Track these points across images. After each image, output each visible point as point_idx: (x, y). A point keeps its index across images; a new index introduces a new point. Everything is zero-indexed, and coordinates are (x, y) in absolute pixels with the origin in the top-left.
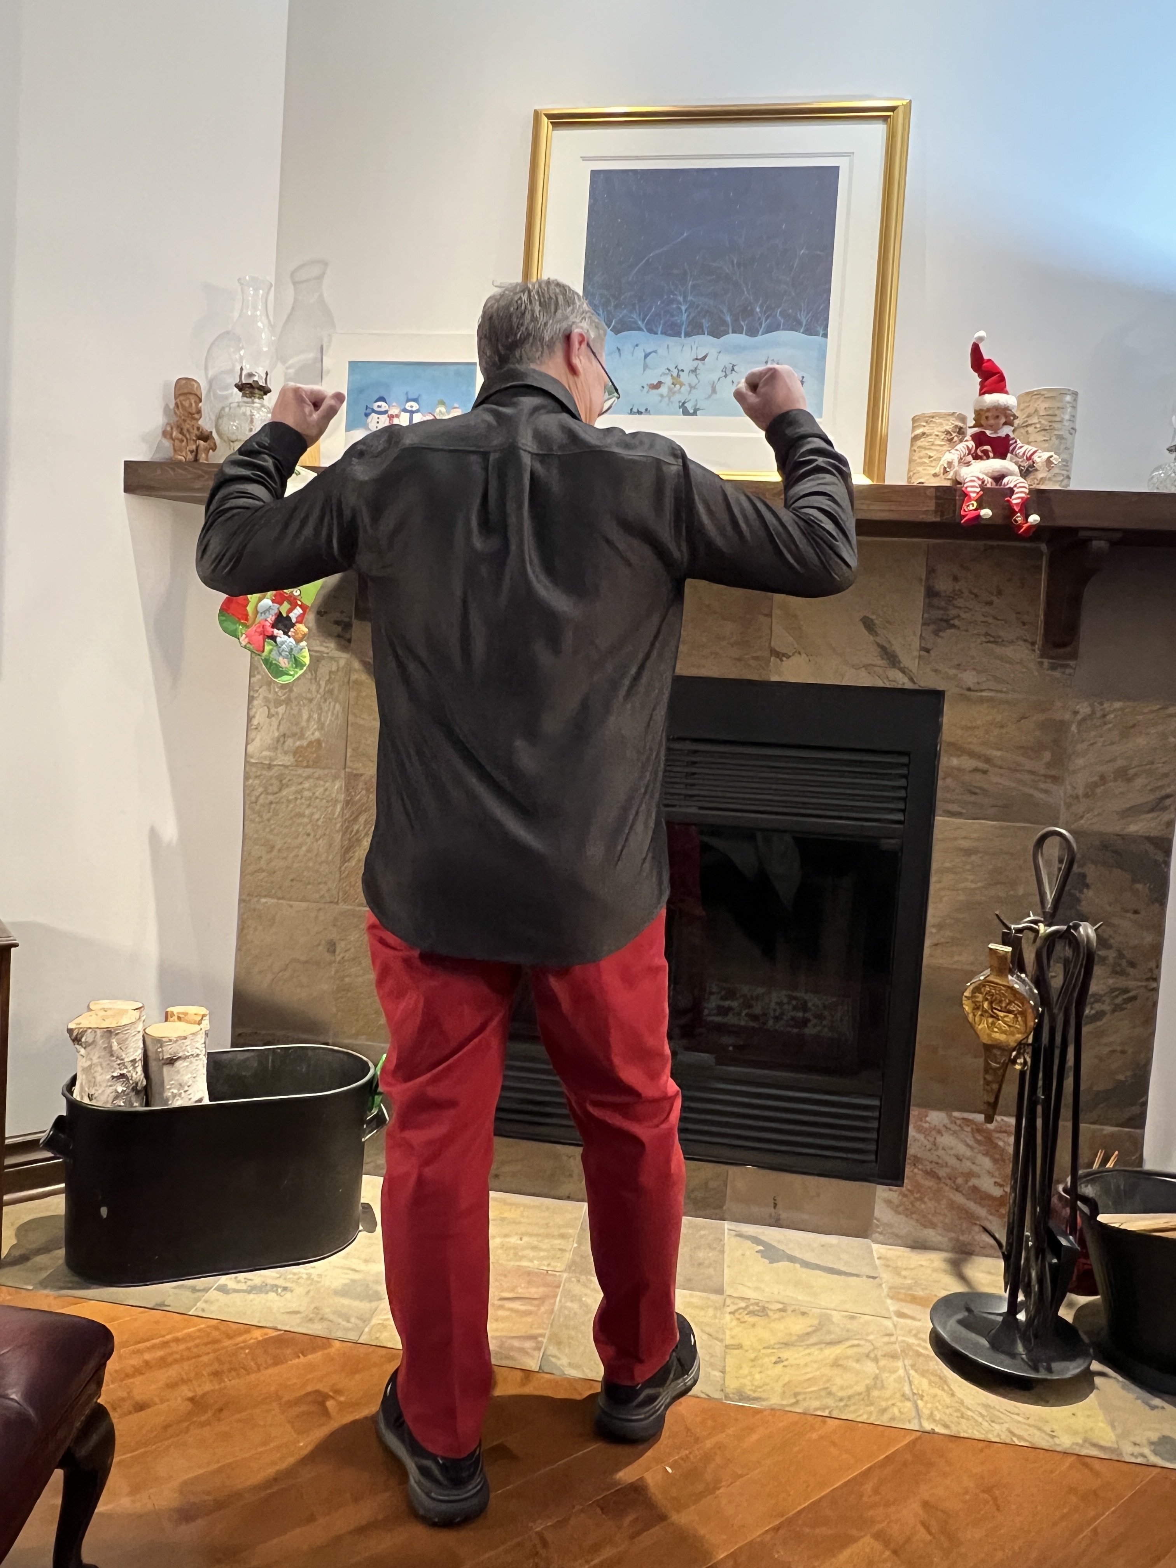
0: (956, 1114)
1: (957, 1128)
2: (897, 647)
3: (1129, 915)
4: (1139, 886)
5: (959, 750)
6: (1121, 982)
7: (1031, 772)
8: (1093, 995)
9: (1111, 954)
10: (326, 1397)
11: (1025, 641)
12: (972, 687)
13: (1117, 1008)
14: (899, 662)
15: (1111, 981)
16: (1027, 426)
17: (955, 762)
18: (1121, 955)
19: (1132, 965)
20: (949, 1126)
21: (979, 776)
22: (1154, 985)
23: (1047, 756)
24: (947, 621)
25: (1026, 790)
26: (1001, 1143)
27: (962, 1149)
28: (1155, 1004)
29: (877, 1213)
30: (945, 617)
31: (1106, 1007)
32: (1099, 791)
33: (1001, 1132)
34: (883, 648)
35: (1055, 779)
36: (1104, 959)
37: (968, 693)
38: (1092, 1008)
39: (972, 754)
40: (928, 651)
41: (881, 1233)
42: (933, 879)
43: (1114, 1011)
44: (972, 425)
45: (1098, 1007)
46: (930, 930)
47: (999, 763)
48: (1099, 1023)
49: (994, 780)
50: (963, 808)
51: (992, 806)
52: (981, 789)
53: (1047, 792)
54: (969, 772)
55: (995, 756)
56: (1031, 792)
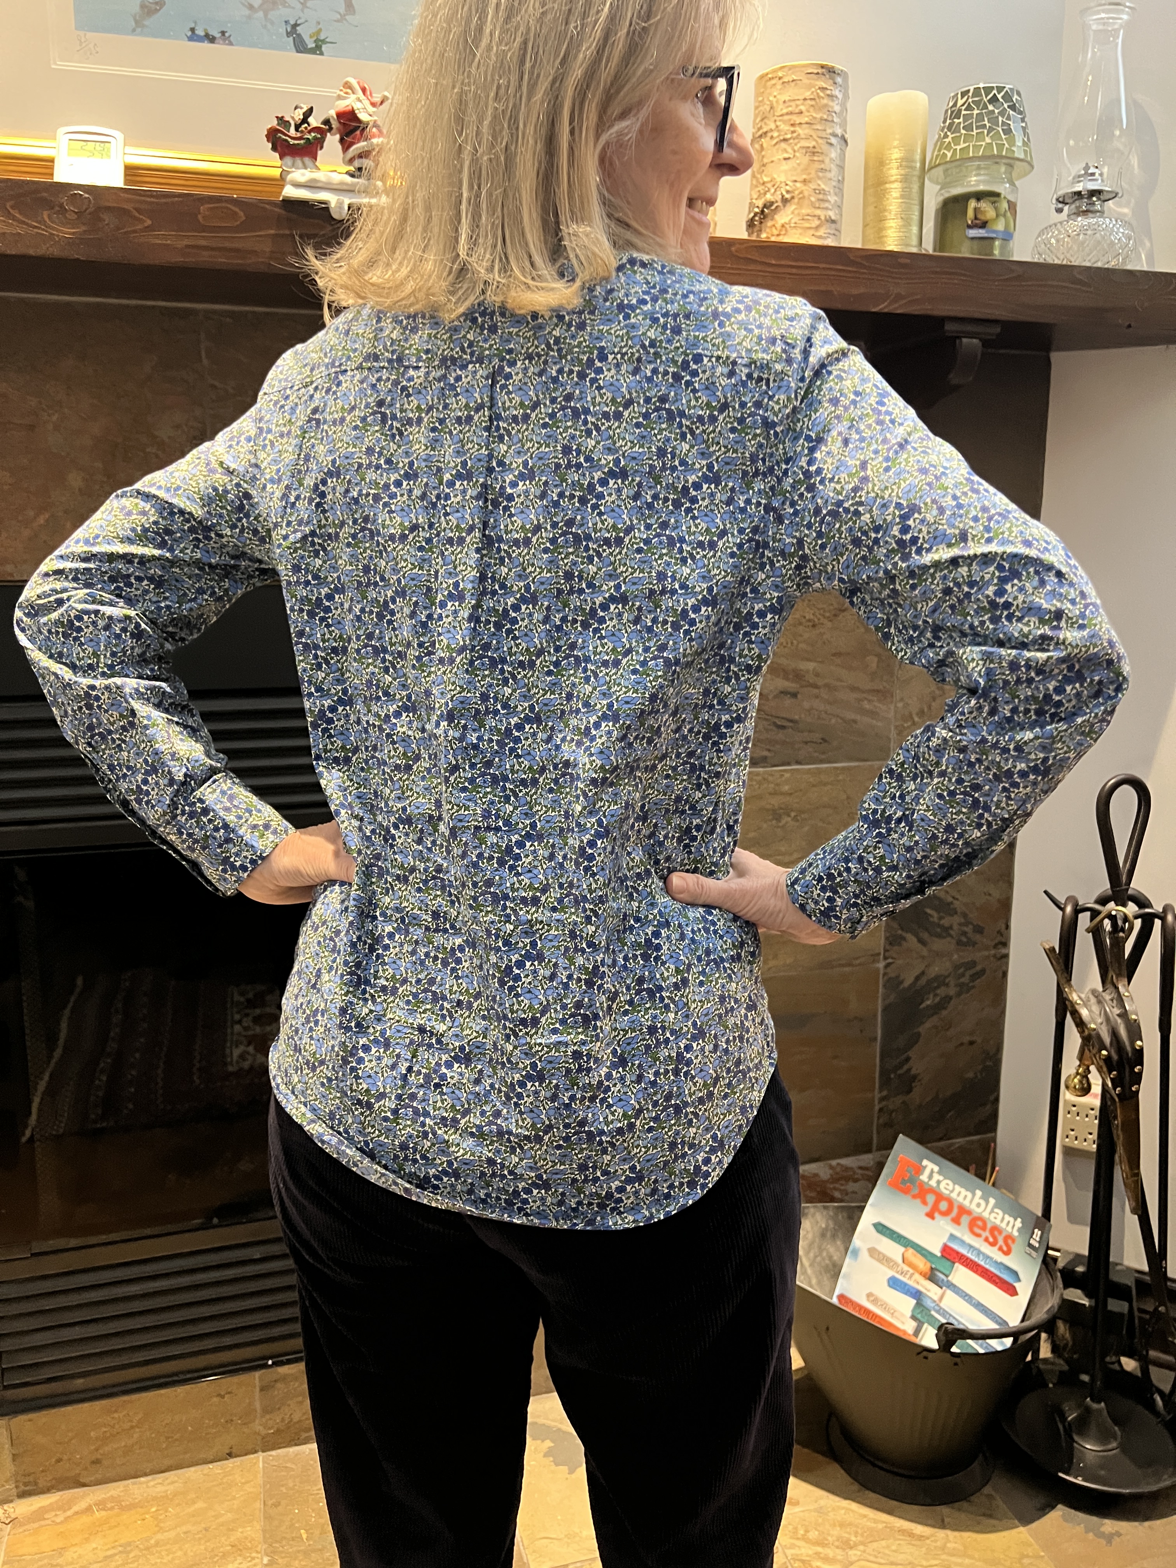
6: (968, 955)
7: (853, 689)
9: (954, 921)
13: (963, 989)
15: (955, 956)
18: (967, 922)
19: (979, 930)
21: (788, 701)
22: (1004, 951)
25: (850, 715)
28: (1005, 974)
31: (952, 991)
35: (884, 695)
38: (936, 995)
39: (777, 671)
43: (959, 994)
45: (942, 992)
47: (812, 679)
48: (944, 1013)
49: (806, 705)
50: (769, 750)
51: (806, 743)
52: (791, 721)
53: (873, 714)
54: (775, 697)
55: (807, 670)
56: (853, 716)
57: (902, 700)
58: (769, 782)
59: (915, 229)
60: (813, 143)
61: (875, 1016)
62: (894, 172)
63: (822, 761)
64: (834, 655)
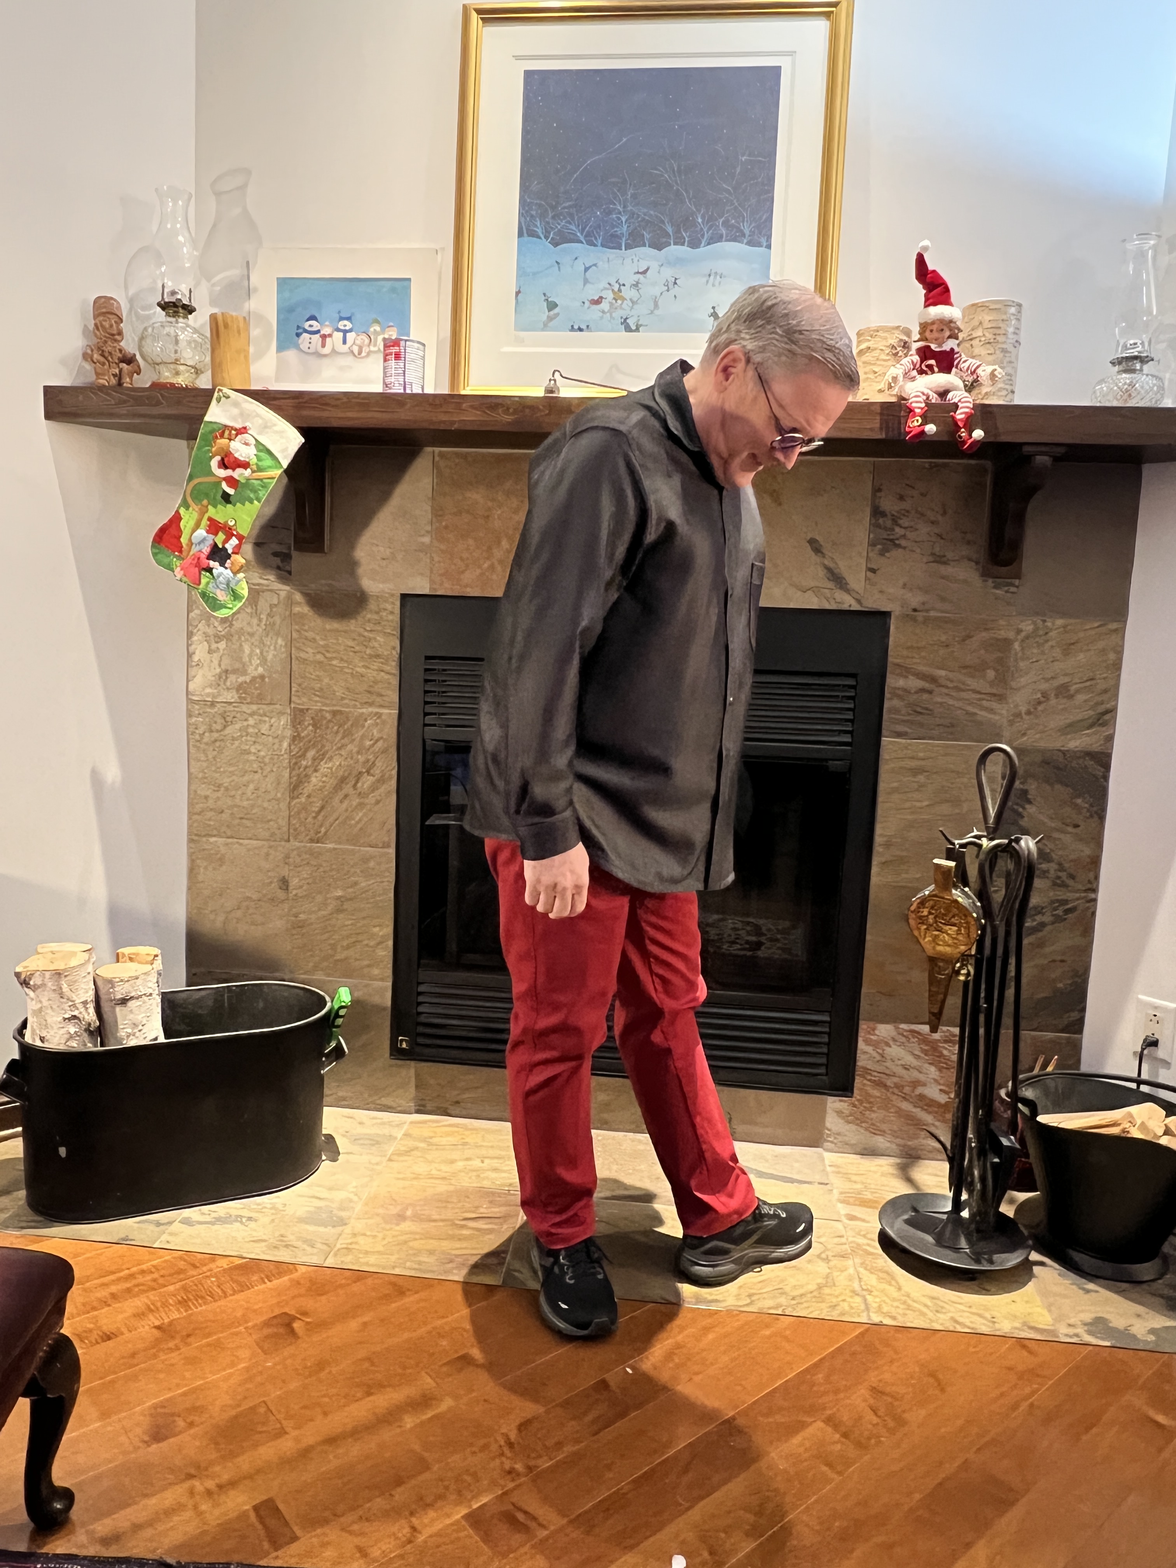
0: (903, 1026)
1: (904, 1040)
2: (843, 567)
3: (1070, 829)
4: (1079, 801)
5: (905, 671)
6: (1062, 894)
7: (975, 691)
8: (1035, 908)
9: (1052, 867)
10: (294, 1318)
11: (970, 559)
12: (918, 607)
13: (1057, 919)
14: (847, 584)
15: (1051, 894)
16: (971, 340)
17: (901, 683)
18: (1061, 868)
19: (1072, 877)
20: (896, 1038)
21: (925, 696)
22: (1093, 896)
23: (991, 674)
24: (892, 540)
25: (970, 709)
26: (945, 1052)
27: (909, 1059)
28: (1094, 914)
29: (828, 1125)
30: (891, 537)
31: (1047, 918)
32: (1040, 708)
33: (946, 1042)
34: (829, 570)
35: (1000, 698)
36: (1045, 872)
37: (914, 614)
38: (1034, 920)
39: (917, 675)
40: (873, 571)
41: (832, 1142)
42: (881, 798)
43: (1054, 922)
44: (916, 339)
45: (1039, 918)
46: (878, 849)
47: (944, 682)
48: (1040, 934)
49: (939, 700)
50: (910, 728)
51: (938, 726)
52: (927, 709)
53: (991, 711)
54: (916, 693)
55: (941, 677)
56: (975, 711)
57: (1013, 702)
58: (908, 749)
64: (961, 667)
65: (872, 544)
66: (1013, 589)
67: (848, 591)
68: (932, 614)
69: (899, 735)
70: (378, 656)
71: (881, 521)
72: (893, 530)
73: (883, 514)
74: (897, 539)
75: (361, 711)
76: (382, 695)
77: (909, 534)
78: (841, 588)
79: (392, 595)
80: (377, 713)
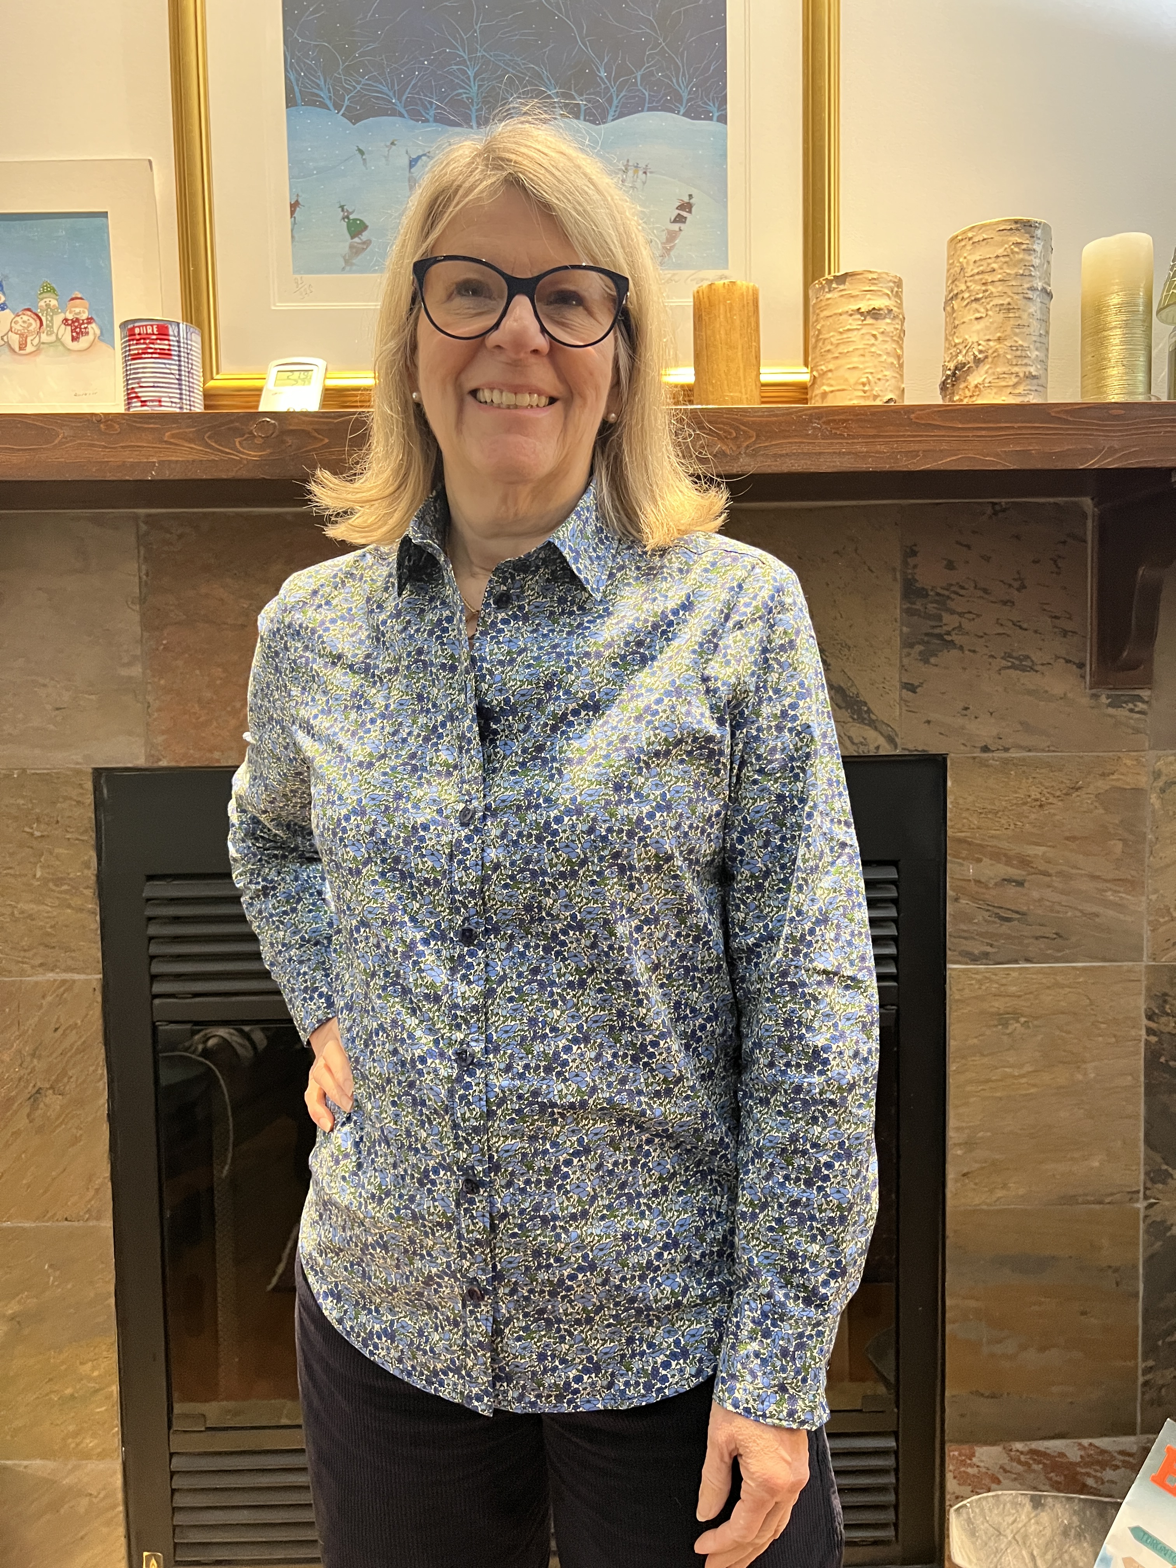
0: (1019, 1446)
1: (1020, 1468)
5: (977, 851)
7: (1094, 877)
11: (1068, 661)
12: (989, 742)
14: (869, 711)
17: (971, 870)
20: (1008, 1468)
21: (1012, 890)
23: (1118, 847)
24: (940, 637)
30: (938, 631)
33: (1087, 1465)
35: (1134, 885)
37: (985, 755)
39: (997, 856)
40: (911, 688)
42: (952, 1067)
46: (954, 1152)
47: (1042, 866)
49: (1035, 895)
50: (991, 946)
51: (1037, 938)
52: (1017, 912)
53: (1119, 907)
54: (996, 884)
55: (1036, 856)
56: (1095, 909)
57: (1156, 891)
58: (991, 981)
59: (1141, 376)
60: (1009, 300)
61: (1135, 1267)
62: (1114, 319)
63: (1057, 960)
64: (1067, 839)
65: (908, 644)
66: (1141, 706)
67: (873, 724)
68: (1014, 754)
69: (975, 959)
70: (59, 882)
71: (918, 606)
72: (940, 618)
73: (922, 593)
74: (948, 633)
75: (34, 978)
76: (68, 949)
77: (966, 625)
78: (861, 720)
79: (78, 772)
80: (64, 982)
